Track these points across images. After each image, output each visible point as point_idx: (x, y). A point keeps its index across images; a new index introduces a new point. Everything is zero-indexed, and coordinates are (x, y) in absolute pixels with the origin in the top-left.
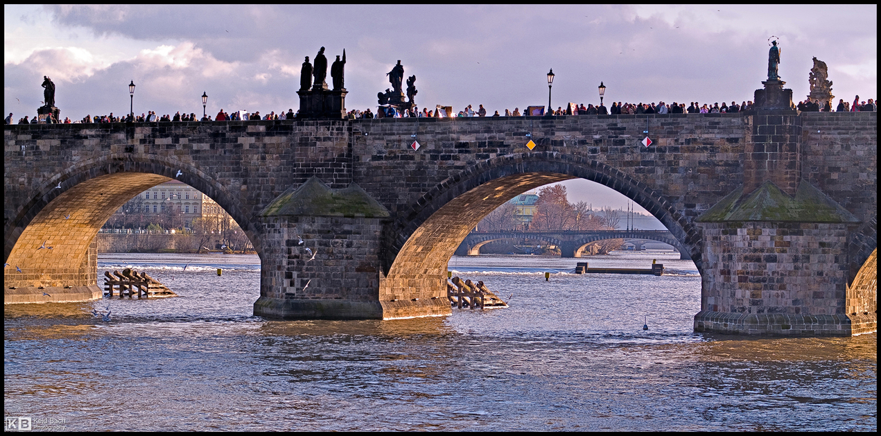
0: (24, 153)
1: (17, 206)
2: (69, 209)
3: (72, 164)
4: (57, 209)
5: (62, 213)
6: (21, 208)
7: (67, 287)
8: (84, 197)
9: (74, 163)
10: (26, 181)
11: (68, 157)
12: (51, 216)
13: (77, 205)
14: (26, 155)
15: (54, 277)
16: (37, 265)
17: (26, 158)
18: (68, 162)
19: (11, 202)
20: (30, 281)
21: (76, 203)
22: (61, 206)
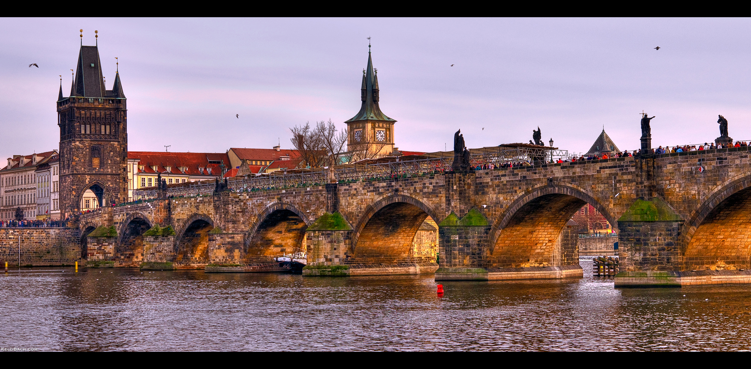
0: (694, 172)
1: (690, 212)
2: (733, 212)
3: (728, 178)
4: (722, 212)
5: (727, 216)
6: (694, 212)
7: (740, 270)
8: (744, 203)
9: (730, 177)
10: (697, 192)
11: (725, 174)
12: (718, 218)
13: (739, 209)
14: (695, 174)
15: (728, 263)
16: (713, 254)
17: (696, 176)
18: (726, 177)
19: (687, 208)
20: (707, 266)
21: (737, 207)
22: (725, 210)
